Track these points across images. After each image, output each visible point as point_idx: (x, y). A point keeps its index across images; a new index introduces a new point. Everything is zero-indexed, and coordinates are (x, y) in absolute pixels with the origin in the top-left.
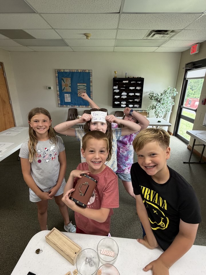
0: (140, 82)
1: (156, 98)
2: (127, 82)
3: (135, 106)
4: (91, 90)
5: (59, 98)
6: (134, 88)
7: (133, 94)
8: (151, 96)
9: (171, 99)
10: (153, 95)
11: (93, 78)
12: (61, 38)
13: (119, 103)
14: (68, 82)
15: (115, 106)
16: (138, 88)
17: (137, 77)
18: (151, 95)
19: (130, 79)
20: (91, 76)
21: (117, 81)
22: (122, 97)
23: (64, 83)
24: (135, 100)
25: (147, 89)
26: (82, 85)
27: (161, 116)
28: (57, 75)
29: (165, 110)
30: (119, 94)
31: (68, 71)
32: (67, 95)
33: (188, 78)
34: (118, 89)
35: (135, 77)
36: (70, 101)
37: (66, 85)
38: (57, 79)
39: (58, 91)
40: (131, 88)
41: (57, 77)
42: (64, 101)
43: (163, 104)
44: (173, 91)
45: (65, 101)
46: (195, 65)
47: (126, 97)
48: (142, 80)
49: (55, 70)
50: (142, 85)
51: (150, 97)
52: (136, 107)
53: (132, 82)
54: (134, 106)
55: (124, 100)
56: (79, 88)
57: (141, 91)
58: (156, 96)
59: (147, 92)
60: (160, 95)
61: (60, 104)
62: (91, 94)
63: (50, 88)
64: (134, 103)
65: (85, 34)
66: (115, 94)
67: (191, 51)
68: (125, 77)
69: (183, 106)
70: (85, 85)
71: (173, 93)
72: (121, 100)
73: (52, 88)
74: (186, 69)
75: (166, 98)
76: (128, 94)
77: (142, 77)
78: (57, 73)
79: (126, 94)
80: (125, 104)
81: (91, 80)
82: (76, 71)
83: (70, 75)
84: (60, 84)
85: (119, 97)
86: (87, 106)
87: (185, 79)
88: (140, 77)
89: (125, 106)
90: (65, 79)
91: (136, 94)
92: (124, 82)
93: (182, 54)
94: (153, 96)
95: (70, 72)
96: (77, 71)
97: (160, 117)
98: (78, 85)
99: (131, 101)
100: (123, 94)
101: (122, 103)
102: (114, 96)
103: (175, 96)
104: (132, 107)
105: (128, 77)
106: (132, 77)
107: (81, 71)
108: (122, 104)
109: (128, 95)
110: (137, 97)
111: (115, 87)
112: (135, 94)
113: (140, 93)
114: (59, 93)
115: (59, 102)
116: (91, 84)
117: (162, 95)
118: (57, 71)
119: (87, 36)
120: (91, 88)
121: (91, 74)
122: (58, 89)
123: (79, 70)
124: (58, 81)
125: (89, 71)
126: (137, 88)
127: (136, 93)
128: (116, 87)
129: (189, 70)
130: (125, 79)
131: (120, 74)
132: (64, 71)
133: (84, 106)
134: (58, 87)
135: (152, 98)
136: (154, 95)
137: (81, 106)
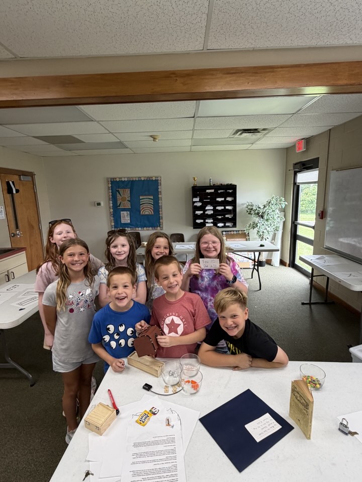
0: (230, 191)
1: (256, 212)
2: (213, 191)
3: (227, 224)
4: (160, 205)
5: (112, 218)
6: (223, 199)
7: (223, 208)
8: (249, 209)
9: (279, 212)
10: (252, 207)
11: (163, 188)
12: (119, 141)
13: (202, 221)
14: (126, 193)
15: (196, 226)
16: (229, 199)
17: (227, 185)
18: (250, 207)
19: (217, 187)
20: (159, 184)
21: (198, 191)
22: (206, 213)
23: (120, 196)
24: (227, 216)
25: (242, 200)
26: (146, 198)
27: (267, 238)
28: (110, 185)
29: (272, 228)
30: (202, 208)
31: (126, 179)
32: (125, 213)
33: (299, 183)
34: (200, 201)
35: (223, 184)
36: (129, 222)
37: (124, 199)
38: (110, 191)
39: (111, 207)
40: (219, 199)
41: (110, 188)
42: (119, 223)
43: (267, 220)
44: (281, 200)
45: (122, 222)
46: (306, 166)
47: (212, 212)
48: (234, 187)
49: (108, 179)
50: (234, 195)
51: (248, 211)
52: (228, 227)
53: (219, 191)
54: (225, 225)
55: (209, 216)
56: (142, 202)
57: (234, 203)
58: (256, 209)
59: (243, 204)
60: (262, 207)
61: (113, 227)
62: (160, 210)
63: (99, 204)
64: (224, 220)
65: (151, 136)
66: (196, 208)
67: (297, 149)
68: (209, 185)
69: (298, 222)
70: (152, 197)
71: (281, 204)
72: (204, 217)
73: (102, 204)
74: (295, 171)
75: (271, 211)
76: (215, 207)
77: (234, 183)
78: (110, 183)
79: (212, 208)
80: (212, 223)
81: (159, 190)
82: (137, 179)
83: (129, 186)
84: (114, 198)
85: (202, 212)
86: (155, 227)
87: (295, 183)
88: (230, 183)
89: (212, 225)
90: (121, 191)
91: (227, 208)
92: (208, 191)
93: (287, 151)
94: (252, 209)
95: (129, 181)
96: (140, 179)
97: (266, 240)
98: (141, 198)
99: (220, 217)
100: (207, 208)
101: (207, 221)
102: (194, 212)
103: (283, 207)
104: (222, 227)
105: (214, 185)
106: (218, 185)
107: (146, 179)
108: (207, 223)
109: (214, 210)
110: (229, 212)
111: (195, 200)
112: (225, 208)
113: (233, 206)
114: (112, 210)
115: (113, 224)
116: (160, 196)
117: (265, 207)
118: (109, 180)
119: (154, 138)
120: (160, 202)
121: (159, 182)
122: (112, 205)
123: (143, 177)
124: (111, 194)
125: (157, 179)
126: (227, 199)
127: (227, 206)
128: (197, 199)
129: (299, 172)
130: (210, 187)
131: (201, 181)
132: (121, 180)
133: (151, 228)
134: (111, 202)
135: (250, 212)
136: (254, 208)
137: (145, 228)
